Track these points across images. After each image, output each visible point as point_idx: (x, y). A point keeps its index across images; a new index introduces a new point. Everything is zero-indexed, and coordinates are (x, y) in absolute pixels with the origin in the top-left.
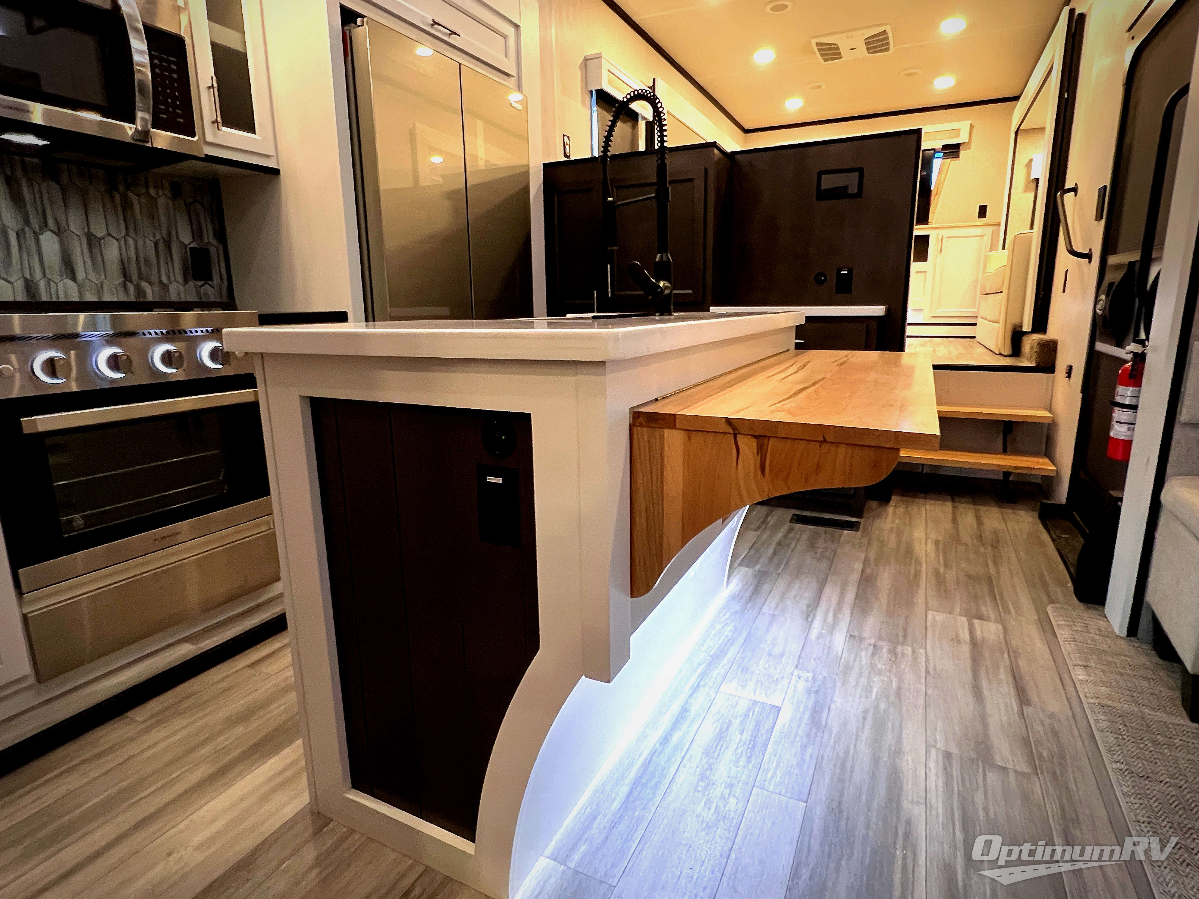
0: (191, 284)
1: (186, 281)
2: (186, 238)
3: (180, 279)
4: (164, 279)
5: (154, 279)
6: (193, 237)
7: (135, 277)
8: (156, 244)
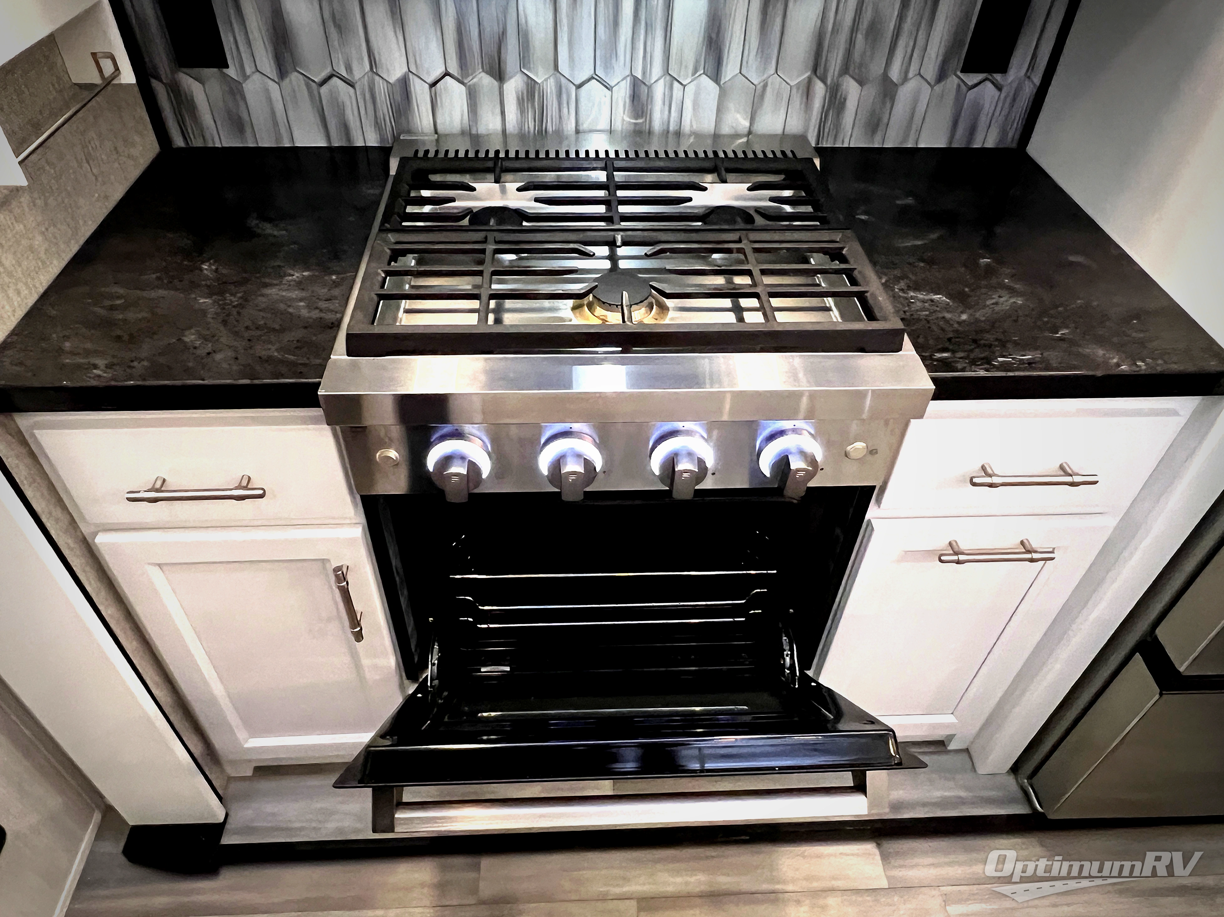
0: (951, 83)
1: (941, 78)
3: (932, 67)
4: (896, 74)
7: (834, 67)
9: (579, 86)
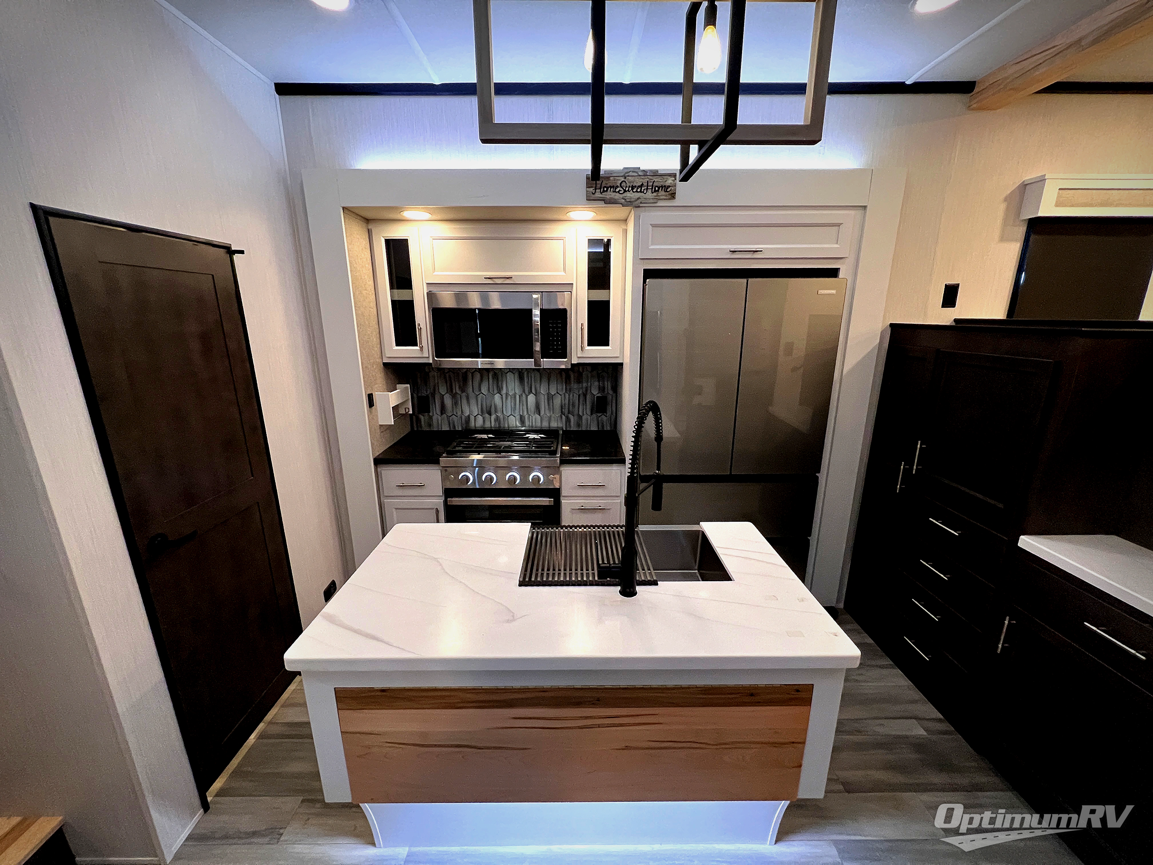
0: (594, 415)
1: (592, 414)
2: (595, 392)
3: (589, 412)
4: (581, 414)
5: (576, 412)
6: (599, 390)
7: (566, 412)
8: (579, 396)
9: (508, 417)
